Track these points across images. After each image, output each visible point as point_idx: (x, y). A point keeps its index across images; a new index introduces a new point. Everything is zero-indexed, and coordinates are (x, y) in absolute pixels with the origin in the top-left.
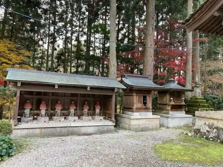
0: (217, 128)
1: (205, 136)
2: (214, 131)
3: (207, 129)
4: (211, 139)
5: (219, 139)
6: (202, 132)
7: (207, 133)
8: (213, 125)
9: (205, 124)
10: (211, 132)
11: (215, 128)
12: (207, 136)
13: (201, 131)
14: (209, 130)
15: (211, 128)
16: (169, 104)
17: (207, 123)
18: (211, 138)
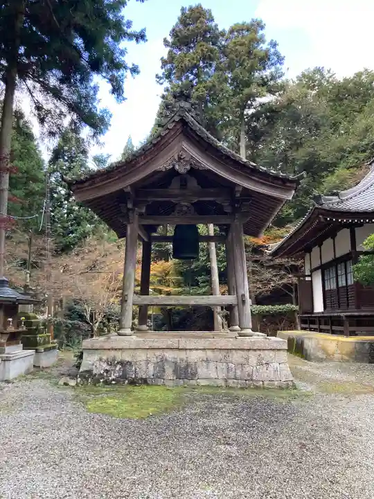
0: (122, 363)
1: (102, 381)
2: (117, 369)
3: (105, 366)
4: (113, 382)
5: (126, 379)
6: (96, 374)
7: (105, 374)
8: (114, 360)
9: (101, 360)
10: (112, 370)
11: (118, 363)
12: (106, 378)
13: (94, 372)
14: (108, 368)
15: (111, 365)
16: (5, 332)
17: (104, 358)
18: (113, 380)
